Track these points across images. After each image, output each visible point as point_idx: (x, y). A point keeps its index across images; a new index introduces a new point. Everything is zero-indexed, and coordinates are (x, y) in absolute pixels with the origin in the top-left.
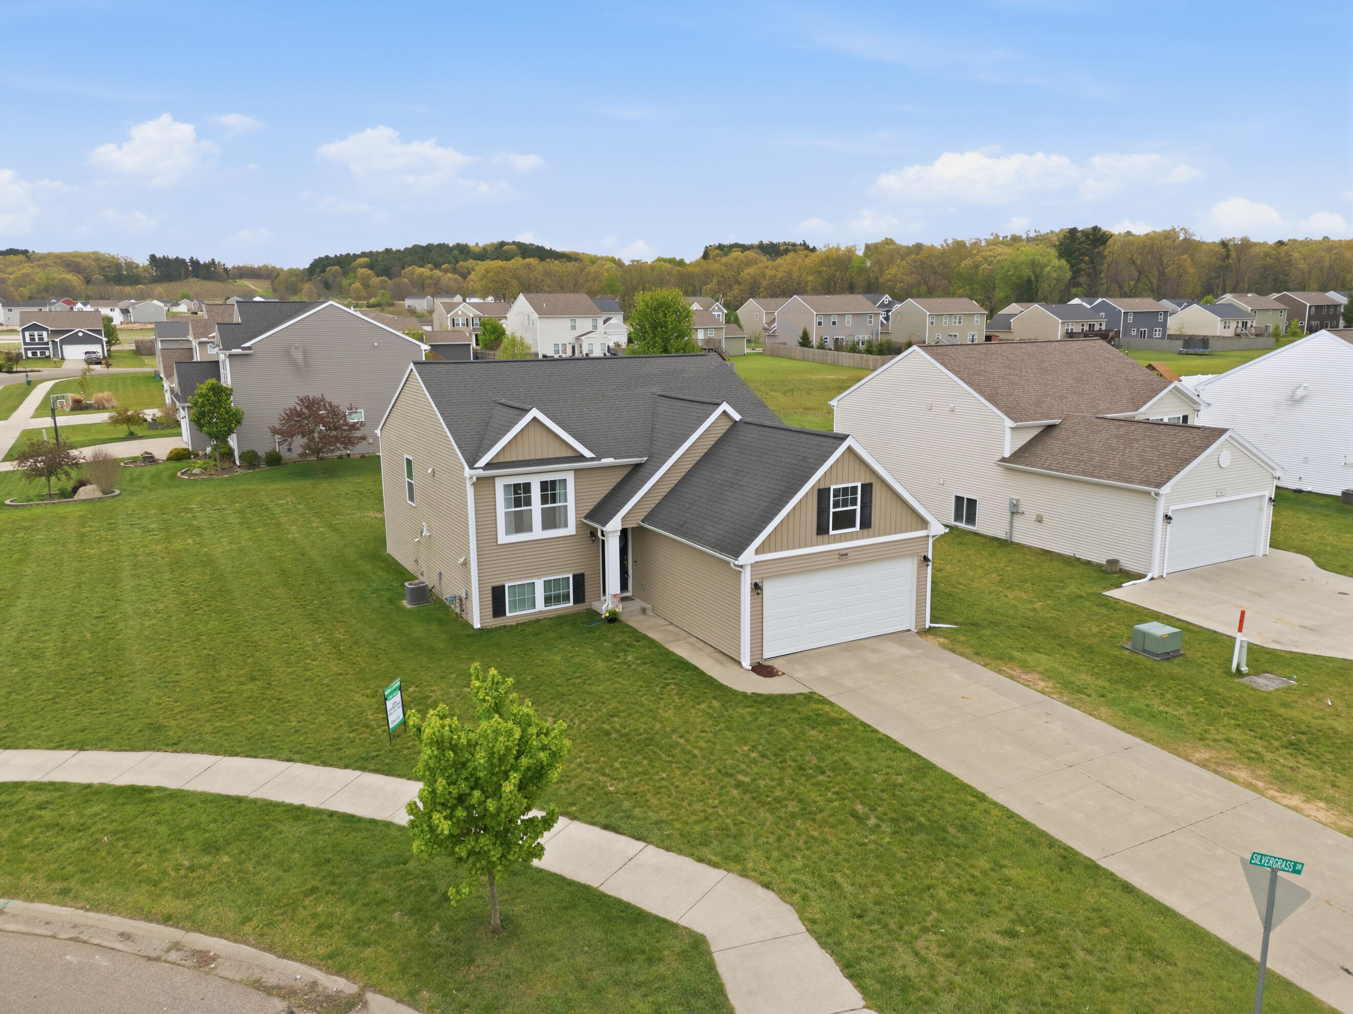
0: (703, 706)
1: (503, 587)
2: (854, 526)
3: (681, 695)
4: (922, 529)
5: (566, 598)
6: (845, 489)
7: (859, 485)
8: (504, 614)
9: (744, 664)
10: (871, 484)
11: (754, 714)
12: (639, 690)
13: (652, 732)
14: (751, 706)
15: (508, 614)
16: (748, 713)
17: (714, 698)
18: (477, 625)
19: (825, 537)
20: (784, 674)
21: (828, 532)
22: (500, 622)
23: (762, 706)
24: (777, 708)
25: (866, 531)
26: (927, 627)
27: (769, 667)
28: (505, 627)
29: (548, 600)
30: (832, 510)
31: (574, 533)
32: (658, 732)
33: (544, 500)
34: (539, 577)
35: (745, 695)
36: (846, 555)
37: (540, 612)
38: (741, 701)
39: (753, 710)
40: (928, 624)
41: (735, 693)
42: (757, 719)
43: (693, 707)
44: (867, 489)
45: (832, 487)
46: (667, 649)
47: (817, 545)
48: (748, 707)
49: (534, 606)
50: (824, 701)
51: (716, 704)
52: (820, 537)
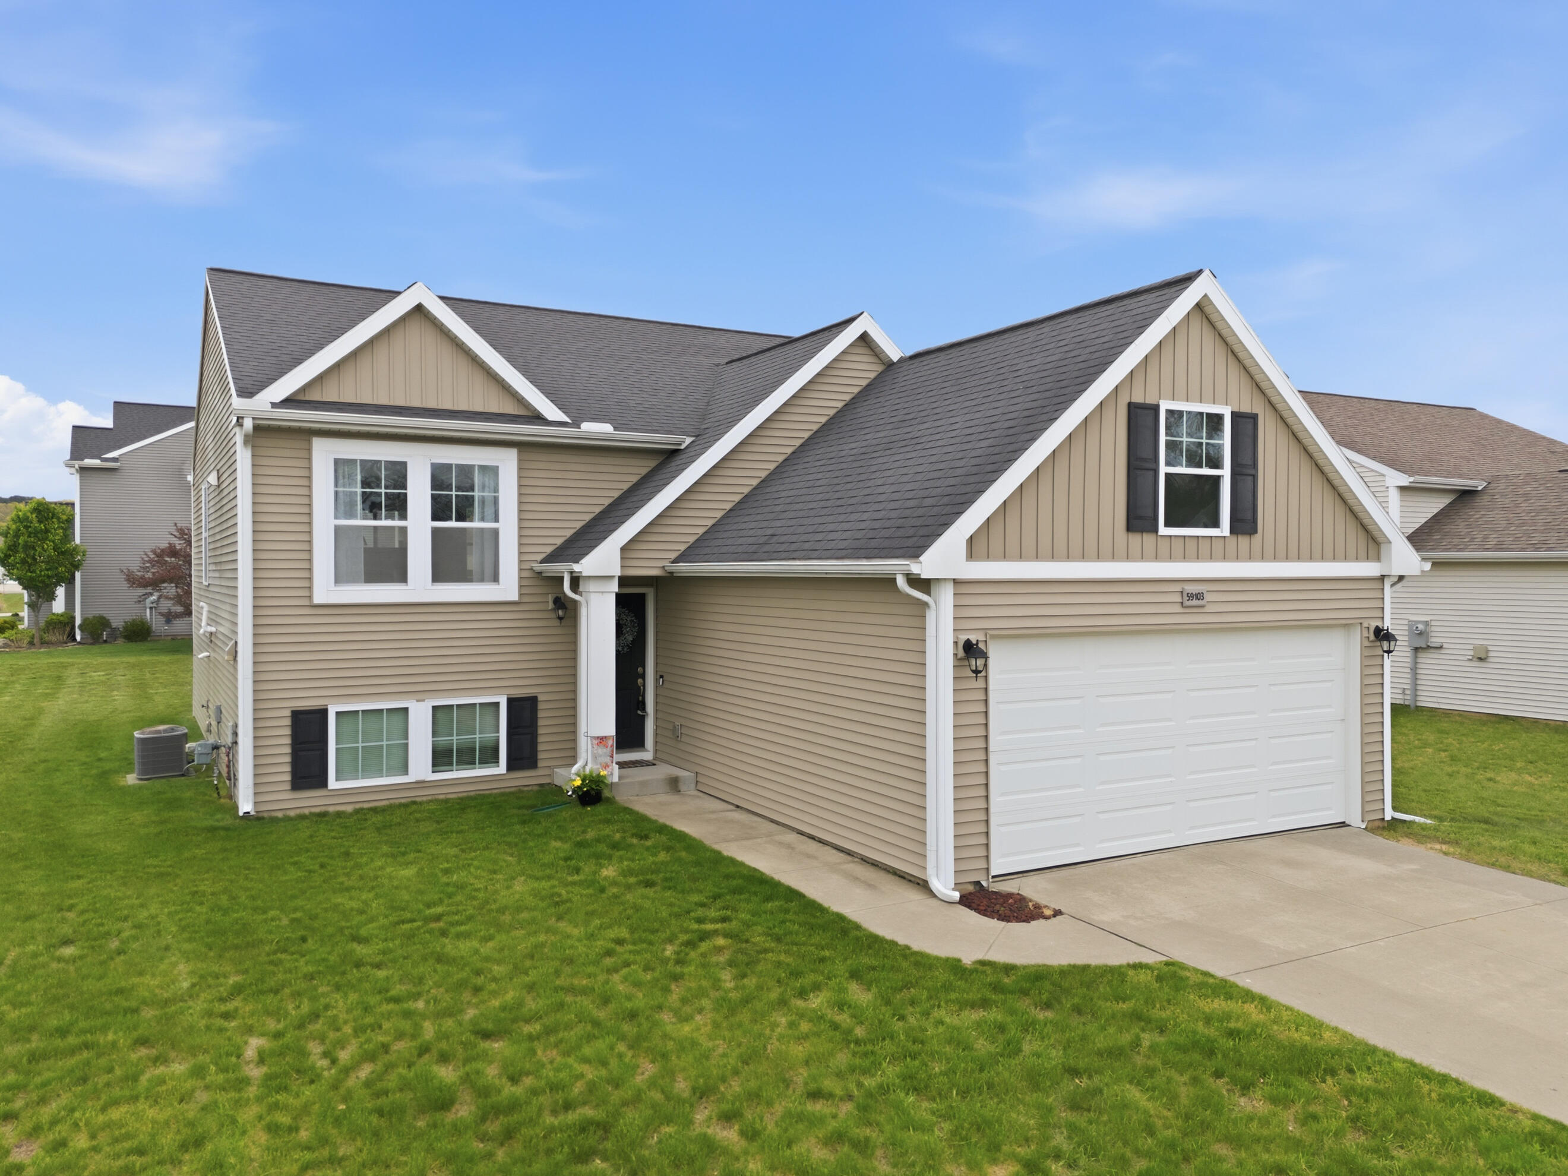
0: (817, 1002)
1: (323, 713)
2: (1215, 523)
3: (743, 966)
4: (1368, 559)
5: (490, 755)
6: (1194, 418)
7: (1226, 412)
8: (323, 783)
9: (936, 885)
10: (1254, 418)
11: (1002, 1028)
12: (609, 953)
13: (616, 1096)
14: (984, 1004)
15: (333, 783)
16: (978, 1025)
17: (855, 975)
18: (246, 806)
19: (1148, 538)
20: (1057, 913)
21: (1155, 530)
22: (310, 801)
23: (1022, 1003)
24: (1078, 1010)
25: (1243, 540)
26: (1388, 818)
27: (1010, 895)
29: (441, 758)
30: (1163, 469)
31: (514, 596)
32: (637, 1099)
33: (440, 510)
34: (419, 695)
35: (954, 966)
36: (1199, 596)
37: (421, 784)
38: (947, 987)
39: (994, 1015)
40: (1388, 811)
41: (922, 962)
42: (1013, 1049)
43: (782, 1002)
44: (1246, 425)
45: (1163, 406)
46: (719, 853)
47: (1128, 557)
48: (973, 1005)
49: (405, 770)
50: (1225, 989)
51: (859, 995)
52: (1135, 539)
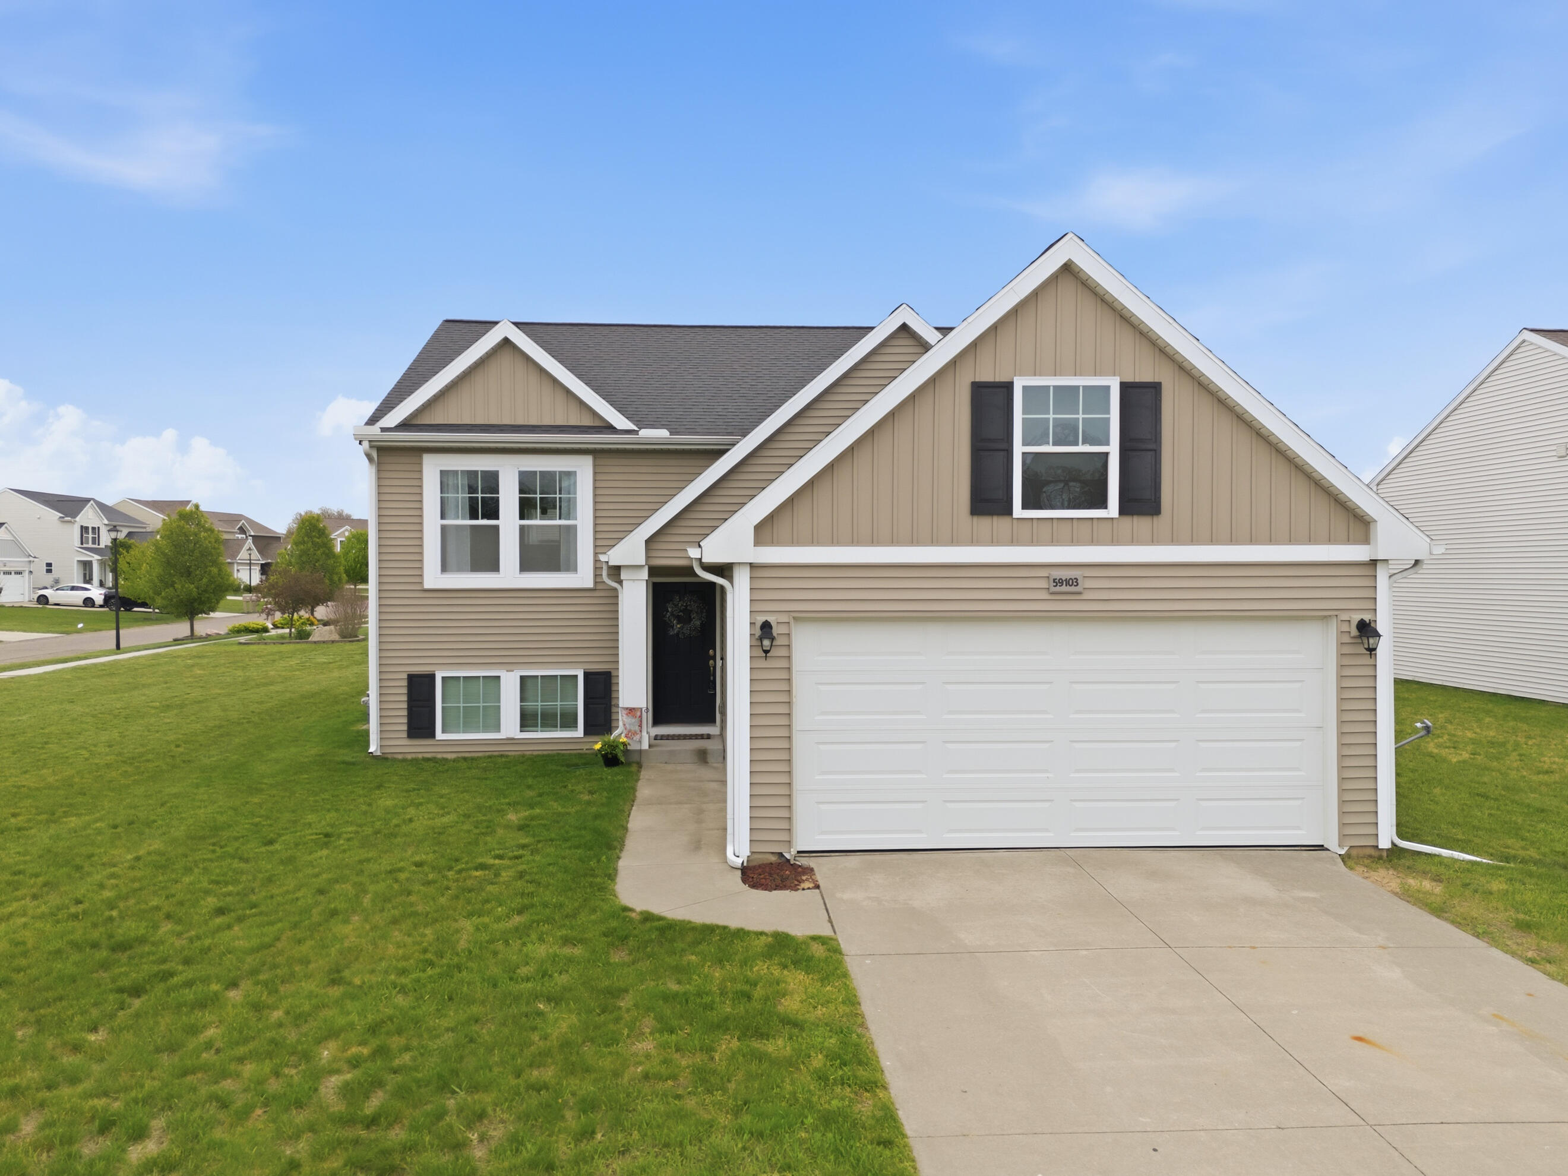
1: (431, 677)
2: (1103, 504)
4: (1348, 541)
5: (569, 722)
6: (1066, 395)
7: (1113, 383)
8: (432, 735)
10: (1155, 388)
15: (439, 735)
18: (375, 747)
19: (1001, 523)
21: (1008, 511)
22: (420, 748)
26: (1384, 843)
28: (434, 760)
29: (527, 720)
30: (1019, 449)
31: (589, 584)
33: (526, 508)
34: (510, 666)
36: (1073, 582)
37: (511, 741)
40: (1386, 837)
44: (1142, 396)
45: (1019, 384)
47: (973, 541)
49: (498, 728)
52: (985, 523)
